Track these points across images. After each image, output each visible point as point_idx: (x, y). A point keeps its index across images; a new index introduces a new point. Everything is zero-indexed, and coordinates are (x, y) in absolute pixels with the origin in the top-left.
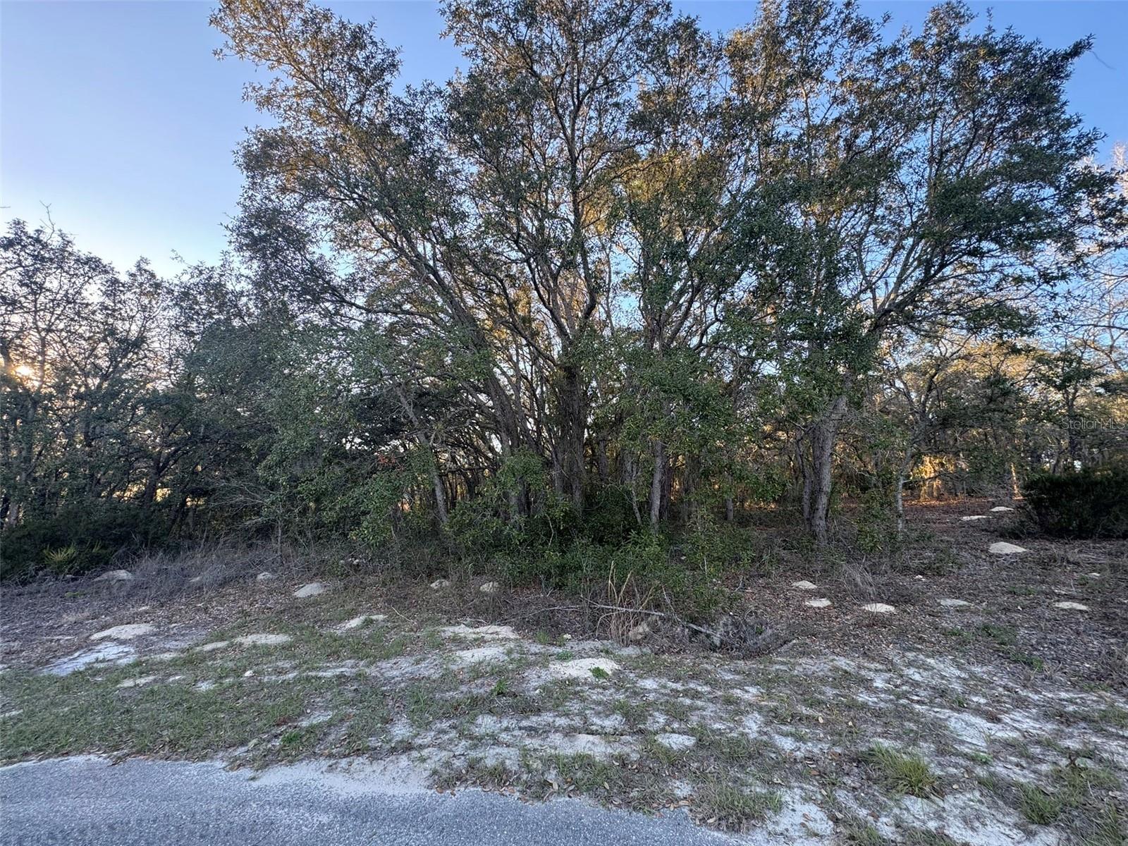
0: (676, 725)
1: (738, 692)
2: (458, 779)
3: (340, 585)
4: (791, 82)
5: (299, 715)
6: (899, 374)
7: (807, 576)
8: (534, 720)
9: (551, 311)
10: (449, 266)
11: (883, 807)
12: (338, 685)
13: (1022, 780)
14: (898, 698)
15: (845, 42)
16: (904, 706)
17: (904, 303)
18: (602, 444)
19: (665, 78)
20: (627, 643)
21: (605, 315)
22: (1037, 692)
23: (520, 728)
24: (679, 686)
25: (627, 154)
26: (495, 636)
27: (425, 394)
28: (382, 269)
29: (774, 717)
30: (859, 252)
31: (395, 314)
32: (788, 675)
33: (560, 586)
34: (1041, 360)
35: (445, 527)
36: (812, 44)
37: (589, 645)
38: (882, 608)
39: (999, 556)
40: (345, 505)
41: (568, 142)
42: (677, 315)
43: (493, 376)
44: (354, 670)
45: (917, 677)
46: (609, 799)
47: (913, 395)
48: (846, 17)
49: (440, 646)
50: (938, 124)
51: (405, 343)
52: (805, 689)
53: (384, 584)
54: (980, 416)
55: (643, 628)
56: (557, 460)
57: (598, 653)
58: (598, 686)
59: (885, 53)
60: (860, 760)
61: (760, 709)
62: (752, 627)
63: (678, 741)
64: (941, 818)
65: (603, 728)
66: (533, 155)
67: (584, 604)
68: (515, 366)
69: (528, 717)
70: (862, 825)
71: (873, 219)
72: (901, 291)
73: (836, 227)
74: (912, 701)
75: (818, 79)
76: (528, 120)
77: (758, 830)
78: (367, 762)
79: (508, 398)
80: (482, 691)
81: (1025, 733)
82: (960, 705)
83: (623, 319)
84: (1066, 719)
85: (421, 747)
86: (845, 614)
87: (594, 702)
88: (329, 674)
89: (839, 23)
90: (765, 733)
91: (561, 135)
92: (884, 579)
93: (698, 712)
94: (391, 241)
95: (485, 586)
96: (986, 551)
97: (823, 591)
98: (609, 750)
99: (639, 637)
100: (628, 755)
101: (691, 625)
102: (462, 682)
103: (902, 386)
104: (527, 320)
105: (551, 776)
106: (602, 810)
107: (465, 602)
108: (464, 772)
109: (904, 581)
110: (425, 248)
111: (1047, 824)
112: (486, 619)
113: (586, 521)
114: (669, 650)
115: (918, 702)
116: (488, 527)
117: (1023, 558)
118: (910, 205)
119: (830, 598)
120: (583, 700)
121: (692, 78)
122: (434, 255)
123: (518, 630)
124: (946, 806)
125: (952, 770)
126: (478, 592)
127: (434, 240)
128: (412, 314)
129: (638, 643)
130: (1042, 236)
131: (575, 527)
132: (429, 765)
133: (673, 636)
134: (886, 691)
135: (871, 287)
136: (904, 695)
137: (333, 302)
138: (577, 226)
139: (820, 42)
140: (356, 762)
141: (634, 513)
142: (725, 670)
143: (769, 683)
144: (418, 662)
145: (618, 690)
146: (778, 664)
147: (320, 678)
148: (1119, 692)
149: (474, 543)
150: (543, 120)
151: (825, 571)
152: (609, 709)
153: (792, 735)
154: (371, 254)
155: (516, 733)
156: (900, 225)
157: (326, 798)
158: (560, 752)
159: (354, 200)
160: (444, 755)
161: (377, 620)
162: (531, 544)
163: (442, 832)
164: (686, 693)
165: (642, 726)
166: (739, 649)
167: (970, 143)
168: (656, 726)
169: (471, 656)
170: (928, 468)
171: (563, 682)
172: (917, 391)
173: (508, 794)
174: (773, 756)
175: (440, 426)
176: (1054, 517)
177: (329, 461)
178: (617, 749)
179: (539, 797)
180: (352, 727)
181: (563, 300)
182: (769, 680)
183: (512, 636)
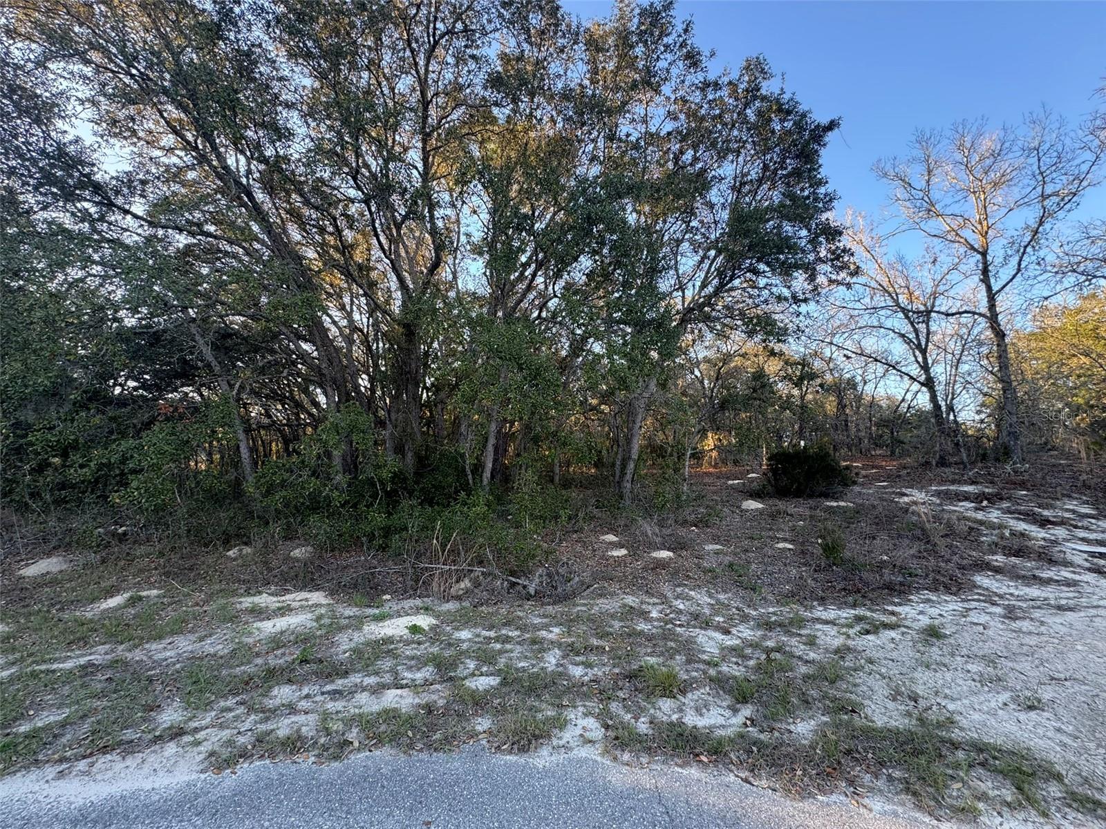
0: (485, 669)
1: (544, 633)
2: (241, 756)
3: (93, 558)
4: (634, 86)
5: (15, 719)
6: (698, 364)
7: (612, 530)
8: (339, 683)
9: (392, 262)
10: (270, 189)
11: (642, 709)
12: (81, 677)
13: (737, 674)
14: (666, 624)
15: (680, 64)
16: (669, 630)
17: (704, 305)
18: (440, 406)
19: (525, 46)
20: (447, 598)
21: (451, 276)
22: (756, 610)
23: (323, 693)
24: (492, 634)
25: (481, 113)
26: (303, 603)
27: (230, 336)
28: (175, 175)
29: (571, 650)
30: (676, 254)
31: (193, 234)
32: (586, 614)
33: (383, 548)
34: (787, 363)
35: (249, 487)
36: (655, 57)
37: (409, 603)
38: (665, 554)
39: (747, 511)
40: (104, 461)
41: (420, 84)
42: (521, 287)
43: (319, 324)
44: (108, 657)
45: (682, 607)
46: (411, 746)
47: (706, 382)
48: (684, 41)
49: (234, 618)
50: (741, 159)
51: (205, 271)
52: (598, 625)
53: (161, 554)
54: (746, 402)
55: (466, 584)
56: (390, 420)
57: (417, 611)
58: (413, 642)
59: (709, 86)
60: (631, 676)
61: (560, 645)
62: (563, 576)
63: (484, 683)
64: (681, 711)
65: (413, 680)
66: (379, 84)
67: (408, 565)
68: (349, 316)
69: (333, 682)
70: (625, 726)
71: (689, 229)
72: (703, 294)
73: (661, 231)
74: (675, 625)
75: (657, 91)
76: (377, 45)
77: (544, 747)
78: (118, 758)
79: (338, 350)
80: (281, 661)
81: (743, 640)
82: (706, 625)
83: (470, 283)
84: (769, 626)
85: (196, 730)
86: (637, 561)
87: (408, 658)
88: (69, 665)
89: (678, 45)
90: (562, 665)
91: (414, 72)
92: (669, 531)
93: (506, 655)
94: (188, 142)
95: (297, 551)
96: (739, 507)
97: (623, 542)
98: (417, 701)
99: (461, 592)
100: (435, 702)
101: (511, 578)
102: (258, 655)
103: (699, 375)
104: (365, 268)
105: (353, 735)
106: (403, 757)
107: (270, 570)
108: (250, 747)
109: (682, 532)
110: (236, 161)
111: (747, 702)
112: (294, 586)
113: (417, 483)
114: (487, 603)
115: (680, 626)
116: (304, 488)
117: (761, 512)
118: (716, 223)
119: (627, 548)
120: (396, 657)
121: (551, 54)
122: (249, 172)
123: (331, 594)
124: (686, 702)
125: (695, 674)
126: (287, 558)
127: (248, 153)
128: (215, 237)
129: (459, 598)
130: (797, 267)
131: (405, 489)
132: (205, 748)
133: (493, 590)
134: (659, 620)
135: (682, 288)
136: (671, 621)
137: (97, 204)
138: (425, 176)
139: (662, 57)
140: (100, 761)
141: (466, 476)
142: (535, 616)
143: (569, 623)
144: (201, 639)
145: (433, 643)
146: (580, 606)
147: (54, 671)
148: (802, 604)
149: (287, 506)
150: (393, 48)
151: (626, 526)
152: (421, 662)
153: (583, 663)
154: (157, 153)
155: (318, 698)
156: (708, 238)
157: (50, 809)
158: (365, 710)
159: (132, 76)
160: (226, 734)
161: (148, 597)
162: (355, 506)
163: (215, 814)
164: (497, 639)
165: (452, 674)
166: (550, 596)
167: (760, 181)
168: (466, 672)
169: (269, 627)
170: (710, 442)
171: (376, 642)
172: (709, 379)
173: (301, 760)
174: (565, 683)
175: (248, 373)
176: (784, 481)
177: (80, 406)
178: (425, 698)
179: (336, 758)
180: (99, 722)
181: (407, 252)
182: (571, 620)
183: (324, 601)
